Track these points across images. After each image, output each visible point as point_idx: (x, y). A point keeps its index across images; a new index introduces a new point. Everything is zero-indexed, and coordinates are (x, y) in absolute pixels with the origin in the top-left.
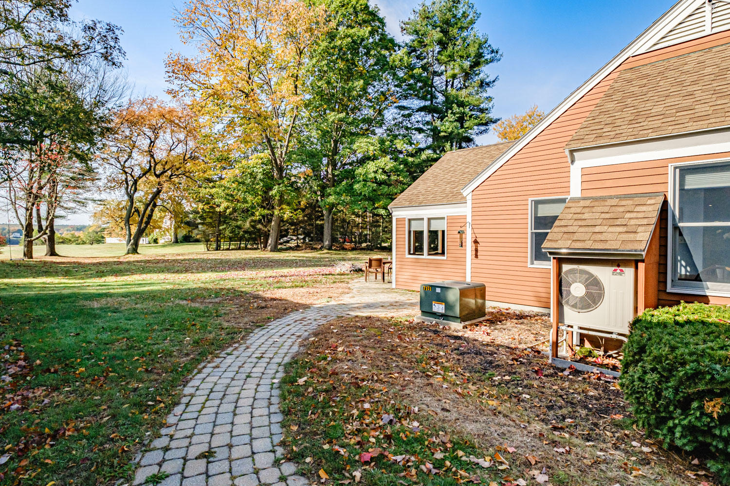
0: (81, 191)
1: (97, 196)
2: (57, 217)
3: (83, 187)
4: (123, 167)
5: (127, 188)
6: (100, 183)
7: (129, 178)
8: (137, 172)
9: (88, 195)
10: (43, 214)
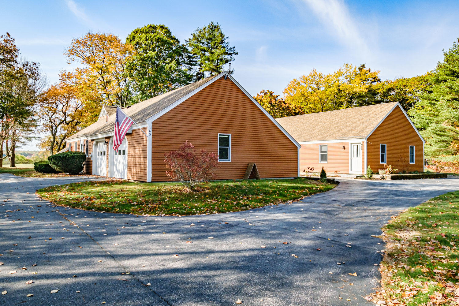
0: (30, 132)
1: (37, 136)
2: (17, 147)
3: (31, 130)
4: (50, 119)
5: (52, 131)
6: (39, 128)
7: (53, 125)
8: (58, 122)
9: (32, 135)
10: (10, 145)
